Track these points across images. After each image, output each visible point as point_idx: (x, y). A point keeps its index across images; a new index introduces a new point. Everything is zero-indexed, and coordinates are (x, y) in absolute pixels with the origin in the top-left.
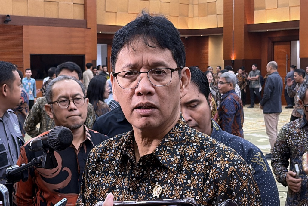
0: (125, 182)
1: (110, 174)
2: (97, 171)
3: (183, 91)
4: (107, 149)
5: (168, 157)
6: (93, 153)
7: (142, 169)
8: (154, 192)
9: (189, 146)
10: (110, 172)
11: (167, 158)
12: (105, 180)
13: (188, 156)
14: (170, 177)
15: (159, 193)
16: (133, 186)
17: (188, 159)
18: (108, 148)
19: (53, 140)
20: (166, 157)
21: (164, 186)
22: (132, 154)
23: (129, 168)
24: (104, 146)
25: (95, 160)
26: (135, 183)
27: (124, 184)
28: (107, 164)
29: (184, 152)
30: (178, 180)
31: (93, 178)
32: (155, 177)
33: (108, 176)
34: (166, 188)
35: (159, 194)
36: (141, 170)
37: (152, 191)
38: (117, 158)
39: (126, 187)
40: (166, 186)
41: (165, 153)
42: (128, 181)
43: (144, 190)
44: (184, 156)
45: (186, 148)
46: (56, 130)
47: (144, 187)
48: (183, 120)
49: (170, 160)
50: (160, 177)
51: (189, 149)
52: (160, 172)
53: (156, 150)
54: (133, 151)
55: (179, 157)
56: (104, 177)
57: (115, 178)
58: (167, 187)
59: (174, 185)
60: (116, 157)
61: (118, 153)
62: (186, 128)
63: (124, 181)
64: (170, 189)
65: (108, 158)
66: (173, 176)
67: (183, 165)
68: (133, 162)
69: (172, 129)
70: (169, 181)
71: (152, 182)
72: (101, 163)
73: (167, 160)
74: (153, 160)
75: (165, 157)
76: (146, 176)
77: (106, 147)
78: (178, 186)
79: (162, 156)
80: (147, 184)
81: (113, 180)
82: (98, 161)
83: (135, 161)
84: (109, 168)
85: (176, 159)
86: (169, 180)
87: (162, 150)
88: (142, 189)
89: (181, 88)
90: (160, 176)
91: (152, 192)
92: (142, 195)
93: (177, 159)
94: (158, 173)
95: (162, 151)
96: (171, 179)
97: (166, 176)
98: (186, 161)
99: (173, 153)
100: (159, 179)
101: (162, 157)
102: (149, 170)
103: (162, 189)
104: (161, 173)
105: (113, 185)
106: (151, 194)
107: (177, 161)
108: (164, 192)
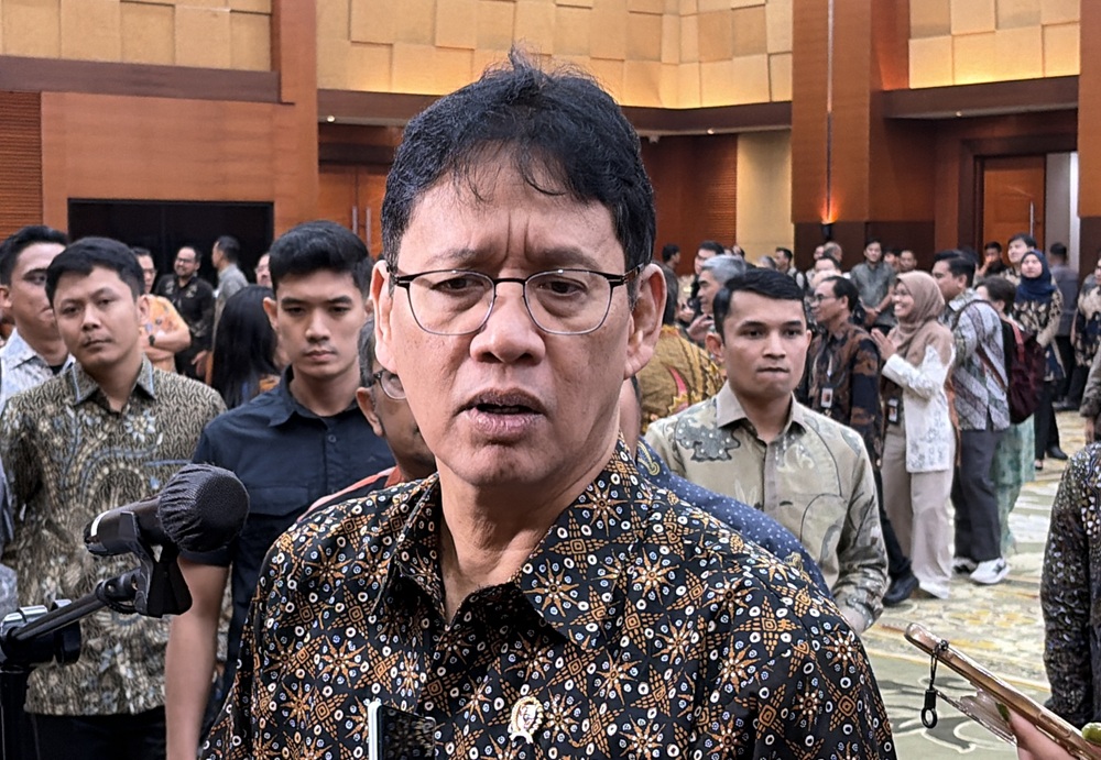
0: (405, 674)
1: (349, 639)
2: (297, 628)
3: (636, 351)
4: (337, 546)
5: (567, 598)
6: (285, 553)
7: (470, 634)
8: (513, 718)
9: (646, 558)
10: (351, 632)
11: (563, 601)
12: (331, 661)
13: (639, 595)
14: (574, 668)
15: (531, 727)
16: (437, 697)
17: (641, 605)
18: (341, 542)
19: (176, 512)
20: (562, 594)
21: (551, 703)
22: (432, 576)
23: (420, 624)
24: (329, 535)
25: (292, 584)
26: (444, 686)
27: (403, 681)
28: (338, 605)
29: (625, 579)
30: (603, 682)
31: (283, 653)
32: (519, 665)
33: (342, 649)
34: (558, 709)
35: (532, 731)
36: (465, 639)
37: (507, 716)
38: (375, 579)
39: (409, 695)
40: (559, 703)
41: (558, 583)
42: (418, 673)
43: (475, 712)
44: (625, 592)
45: (636, 566)
46: (187, 479)
47: (477, 702)
48: (626, 459)
49: (574, 607)
50: (537, 667)
51: (645, 568)
52: (535, 649)
53: (524, 570)
54: (435, 562)
55: (607, 597)
56: (329, 650)
57: (370, 657)
58: (563, 704)
59: (586, 699)
60: (372, 577)
61: (380, 562)
62: (635, 489)
63: (399, 670)
64: (573, 712)
65: (340, 578)
66: (585, 668)
67: (620, 628)
68: (434, 605)
69: (584, 494)
70: (569, 686)
71: (507, 684)
72: (314, 598)
73: (563, 608)
74: (510, 601)
75: (556, 597)
76: (486, 660)
77: (334, 538)
78: (604, 706)
79: (546, 591)
80: (489, 690)
81: (361, 663)
82: (304, 589)
83: (443, 599)
84: (348, 616)
85: (596, 605)
86: (570, 681)
87: (547, 571)
88: (468, 706)
89: (632, 340)
90: (536, 663)
91: (505, 719)
92: (467, 727)
93: (601, 603)
94: (529, 650)
95: (545, 575)
96: (576, 676)
97: (558, 666)
98: (635, 615)
99: (585, 583)
100: (531, 674)
101: (547, 594)
102: (496, 640)
103: (544, 712)
104: (540, 653)
105: (360, 682)
106: (502, 729)
107: (600, 613)
108: (552, 723)
